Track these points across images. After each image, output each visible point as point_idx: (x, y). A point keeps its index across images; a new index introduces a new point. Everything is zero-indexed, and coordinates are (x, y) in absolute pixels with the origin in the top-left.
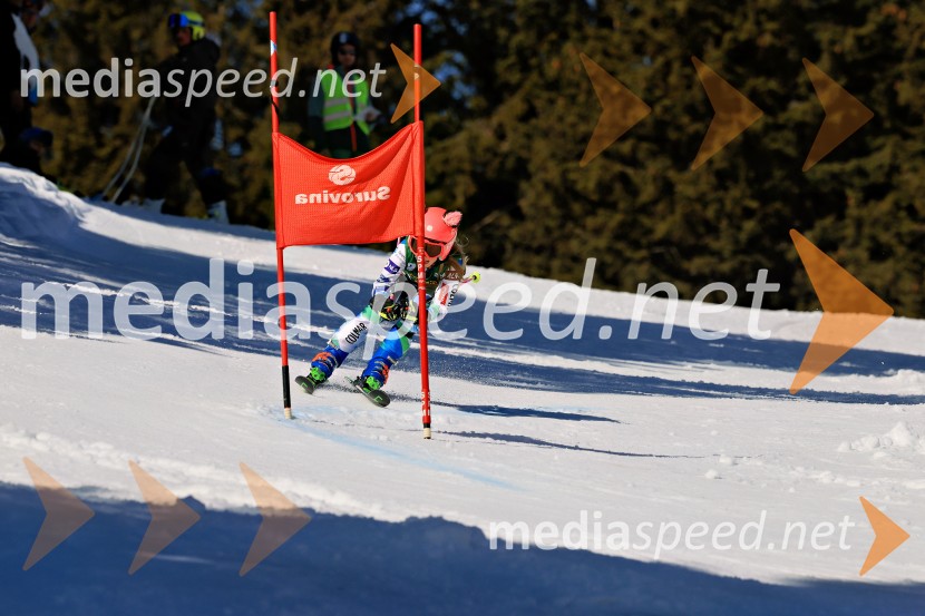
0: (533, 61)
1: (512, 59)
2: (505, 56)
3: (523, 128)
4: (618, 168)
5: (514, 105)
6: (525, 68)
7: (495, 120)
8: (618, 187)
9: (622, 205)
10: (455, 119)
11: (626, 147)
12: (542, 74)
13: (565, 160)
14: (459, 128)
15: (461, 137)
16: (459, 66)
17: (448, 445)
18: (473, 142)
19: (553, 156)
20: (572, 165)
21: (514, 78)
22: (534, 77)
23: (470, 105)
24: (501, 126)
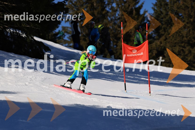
0: (166, 30)
1: (163, 30)
2: (161, 29)
3: (165, 42)
4: (181, 48)
5: (163, 38)
6: (165, 31)
7: (160, 40)
8: (182, 51)
9: (182, 55)
10: (153, 40)
11: (183, 45)
12: (168, 32)
13: (172, 47)
14: (154, 42)
15: (154, 43)
16: (153, 31)
17: (154, 96)
18: (156, 44)
19: (170, 46)
20: (173, 48)
21: (163, 33)
22: (167, 33)
23: (155, 38)
24: (161, 41)
